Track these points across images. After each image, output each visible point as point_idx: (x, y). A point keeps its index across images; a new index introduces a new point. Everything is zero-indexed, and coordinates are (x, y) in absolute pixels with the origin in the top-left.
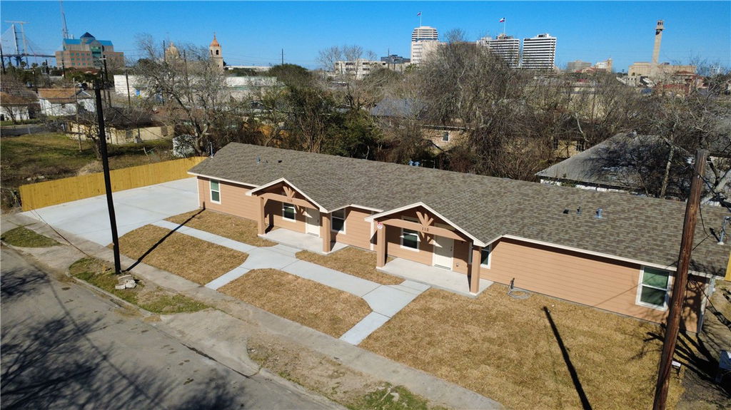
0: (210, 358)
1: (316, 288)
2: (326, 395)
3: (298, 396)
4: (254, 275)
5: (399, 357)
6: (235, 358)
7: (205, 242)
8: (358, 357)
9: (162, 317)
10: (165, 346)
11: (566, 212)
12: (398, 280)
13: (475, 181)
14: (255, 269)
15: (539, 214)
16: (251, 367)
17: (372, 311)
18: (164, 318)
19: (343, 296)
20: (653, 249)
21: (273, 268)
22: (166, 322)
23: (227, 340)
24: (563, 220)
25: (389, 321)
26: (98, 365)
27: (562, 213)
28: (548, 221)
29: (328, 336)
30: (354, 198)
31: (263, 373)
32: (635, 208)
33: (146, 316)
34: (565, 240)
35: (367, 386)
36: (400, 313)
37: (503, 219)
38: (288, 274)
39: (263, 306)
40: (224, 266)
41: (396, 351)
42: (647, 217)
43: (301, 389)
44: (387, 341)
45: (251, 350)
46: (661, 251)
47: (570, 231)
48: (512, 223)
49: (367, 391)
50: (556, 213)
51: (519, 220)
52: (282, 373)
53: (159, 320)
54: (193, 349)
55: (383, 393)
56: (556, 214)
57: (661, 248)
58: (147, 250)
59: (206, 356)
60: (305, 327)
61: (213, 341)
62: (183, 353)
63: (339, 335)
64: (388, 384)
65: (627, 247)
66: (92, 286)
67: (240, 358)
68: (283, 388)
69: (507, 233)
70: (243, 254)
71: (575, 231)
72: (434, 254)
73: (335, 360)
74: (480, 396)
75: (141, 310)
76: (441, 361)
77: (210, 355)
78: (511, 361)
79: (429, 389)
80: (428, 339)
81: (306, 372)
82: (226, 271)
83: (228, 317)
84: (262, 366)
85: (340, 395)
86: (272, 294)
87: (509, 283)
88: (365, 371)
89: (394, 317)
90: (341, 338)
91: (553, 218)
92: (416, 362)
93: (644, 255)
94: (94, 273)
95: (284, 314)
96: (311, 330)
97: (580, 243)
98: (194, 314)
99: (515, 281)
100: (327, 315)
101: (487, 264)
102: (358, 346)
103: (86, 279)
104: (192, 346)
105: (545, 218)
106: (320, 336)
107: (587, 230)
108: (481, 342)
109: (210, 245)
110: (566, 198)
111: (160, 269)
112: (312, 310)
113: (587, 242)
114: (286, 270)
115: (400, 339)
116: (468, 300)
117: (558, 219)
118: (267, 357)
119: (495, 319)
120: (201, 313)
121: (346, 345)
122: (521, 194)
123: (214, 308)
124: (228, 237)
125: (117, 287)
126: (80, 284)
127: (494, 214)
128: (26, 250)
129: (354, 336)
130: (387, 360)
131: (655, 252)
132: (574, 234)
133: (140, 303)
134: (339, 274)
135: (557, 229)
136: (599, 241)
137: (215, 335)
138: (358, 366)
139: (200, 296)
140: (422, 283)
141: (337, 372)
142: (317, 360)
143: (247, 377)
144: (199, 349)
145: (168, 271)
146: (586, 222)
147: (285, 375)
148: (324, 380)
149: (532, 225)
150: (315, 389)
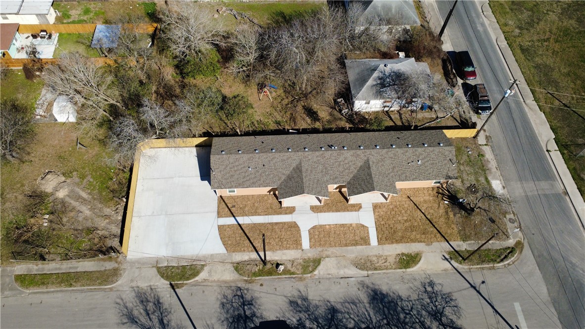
0: (351, 277)
1: (341, 227)
2: (391, 269)
3: (385, 273)
4: (313, 233)
5: (393, 243)
7: (265, 224)
8: (383, 249)
9: (315, 273)
11: (409, 163)
14: (309, 229)
15: (401, 167)
16: (364, 273)
17: (368, 227)
19: (354, 226)
20: (439, 174)
21: (315, 225)
24: (409, 168)
25: (376, 229)
29: (367, 246)
31: (370, 272)
32: (428, 155)
35: (395, 258)
36: (376, 223)
37: (391, 174)
38: (324, 225)
42: (432, 158)
44: (384, 238)
46: (441, 174)
47: (414, 173)
49: (397, 260)
52: (374, 269)
53: (315, 275)
54: (342, 278)
58: (250, 244)
59: (348, 277)
60: (357, 247)
61: (342, 271)
62: (342, 281)
63: (369, 244)
64: (399, 254)
65: (432, 175)
70: (292, 222)
71: (416, 173)
73: (379, 255)
75: (304, 275)
76: (402, 237)
79: (407, 249)
81: (378, 265)
83: (332, 258)
84: (367, 270)
85: (394, 265)
88: (390, 253)
89: (376, 226)
90: (371, 245)
91: (406, 168)
92: (397, 242)
94: (255, 271)
95: (346, 245)
96: (360, 247)
98: (321, 264)
100: (358, 238)
102: (378, 244)
103: (260, 276)
106: (366, 248)
107: (418, 171)
109: (271, 224)
110: (406, 156)
111: (273, 251)
113: (421, 177)
114: (321, 224)
115: (386, 235)
118: (364, 266)
120: (322, 263)
121: (375, 247)
122: (389, 157)
123: (323, 258)
125: (279, 272)
129: (374, 242)
130: (390, 245)
132: (416, 174)
134: (339, 213)
136: (424, 176)
138: (386, 253)
140: (368, 203)
141: (384, 259)
142: (375, 258)
143: (367, 276)
146: (417, 167)
147: (376, 269)
148: (385, 264)
149: (402, 174)
150: (387, 269)
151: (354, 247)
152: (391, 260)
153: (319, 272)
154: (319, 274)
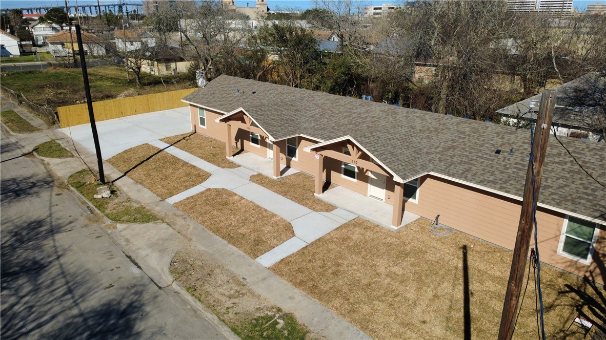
0: (139, 267)
1: (253, 210)
2: (217, 314)
3: (195, 311)
4: (207, 193)
5: (300, 284)
6: (159, 269)
7: (182, 161)
8: (264, 279)
9: (118, 225)
10: (108, 252)
11: (498, 152)
12: (329, 208)
13: (417, 117)
14: (211, 188)
15: (470, 153)
16: (167, 279)
17: (294, 235)
18: (120, 226)
19: (274, 219)
21: (225, 188)
22: (120, 229)
23: (160, 251)
24: (492, 160)
25: (306, 247)
26: (50, 262)
27: (493, 153)
28: (477, 161)
29: (247, 256)
30: (305, 128)
31: (175, 286)
33: (107, 224)
34: (489, 181)
35: (259, 309)
36: (319, 240)
38: (236, 194)
39: (203, 223)
40: (187, 184)
41: (300, 277)
42: (585, 162)
43: (199, 306)
44: (296, 267)
45: (174, 262)
47: (497, 173)
48: (440, 161)
49: (257, 315)
50: (488, 152)
51: (449, 158)
52: (190, 288)
53: (115, 228)
54: (129, 257)
55: (271, 318)
56: (486, 154)
57: (591, 198)
58: (134, 165)
59: (136, 264)
60: (231, 246)
61: (148, 251)
62: (119, 259)
63: (256, 256)
64: (279, 310)
66: (78, 193)
67: (162, 269)
68: (185, 302)
69: (433, 170)
70: (208, 173)
72: (369, 185)
73: (242, 280)
74: (362, 333)
75: (105, 218)
76: (337, 292)
77: (139, 264)
78: (406, 300)
79: (316, 319)
80: (335, 268)
81: (210, 289)
82: (187, 188)
83: (171, 230)
84: (176, 280)
85: (231, 315)
86: (215, 212)
87: (434, 219)
88: (264, 294)
89: (313, 243)
90: (256, 260)
91: (482, 158)
92: (314, 291)
93: (569, 203)
94: (85, 183)
95: (217, 231)
96: (234, 248)
97: (504, 185)
98: (145, 225)
99: (439, 217)
100: (253, 237)
101: (415, 198)
102: (269, 268)
103: (77, 188)
104: (130, 254)
105: (474, 158)
106: (240, 256)
107: (514, 173)
108: (384, 277)
109: (185, 164)
110: (502, 138)
111: (137, 182)
112: (243, 230)
113: (511, 185)
114: (235, 191)
115: (309, 266)
116: (389, 233)
117: (487, 159)
118: (184, 271)
119: (407, 255)
120: (151, 224)
121: (259, 266)
122: (458, 131)
123: (163, 221)
124: (202, 158)
125: (95, 196)
126: (72, 191)
127: (425, 150)
128: (47, 160)
129: (268, 259)
130: (290, 285)
131: (582, 201)
132: (499, 176)
133: (107, 211)
134: (281, 198)
135: (484, 170)
137: (152, 246)
138: (259, 289)
139: (157, 210)
140: (351, 212)
141: (238, 292)
142: (225, 278)
143: (160, 288)
144: (133, 257)
145: (143, 185)
147: (192, 289)
148: (223, 299)
149: (460, 164)
150: (211, 307)
151: (225, 242)
152: (248, 305)
153: (125, 229)
154: (121, 231)
